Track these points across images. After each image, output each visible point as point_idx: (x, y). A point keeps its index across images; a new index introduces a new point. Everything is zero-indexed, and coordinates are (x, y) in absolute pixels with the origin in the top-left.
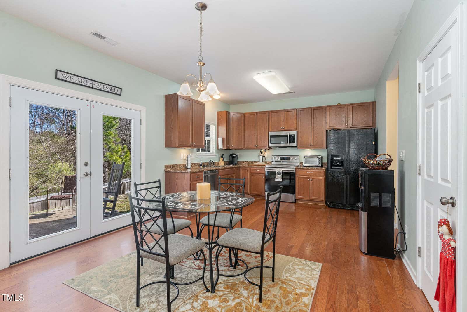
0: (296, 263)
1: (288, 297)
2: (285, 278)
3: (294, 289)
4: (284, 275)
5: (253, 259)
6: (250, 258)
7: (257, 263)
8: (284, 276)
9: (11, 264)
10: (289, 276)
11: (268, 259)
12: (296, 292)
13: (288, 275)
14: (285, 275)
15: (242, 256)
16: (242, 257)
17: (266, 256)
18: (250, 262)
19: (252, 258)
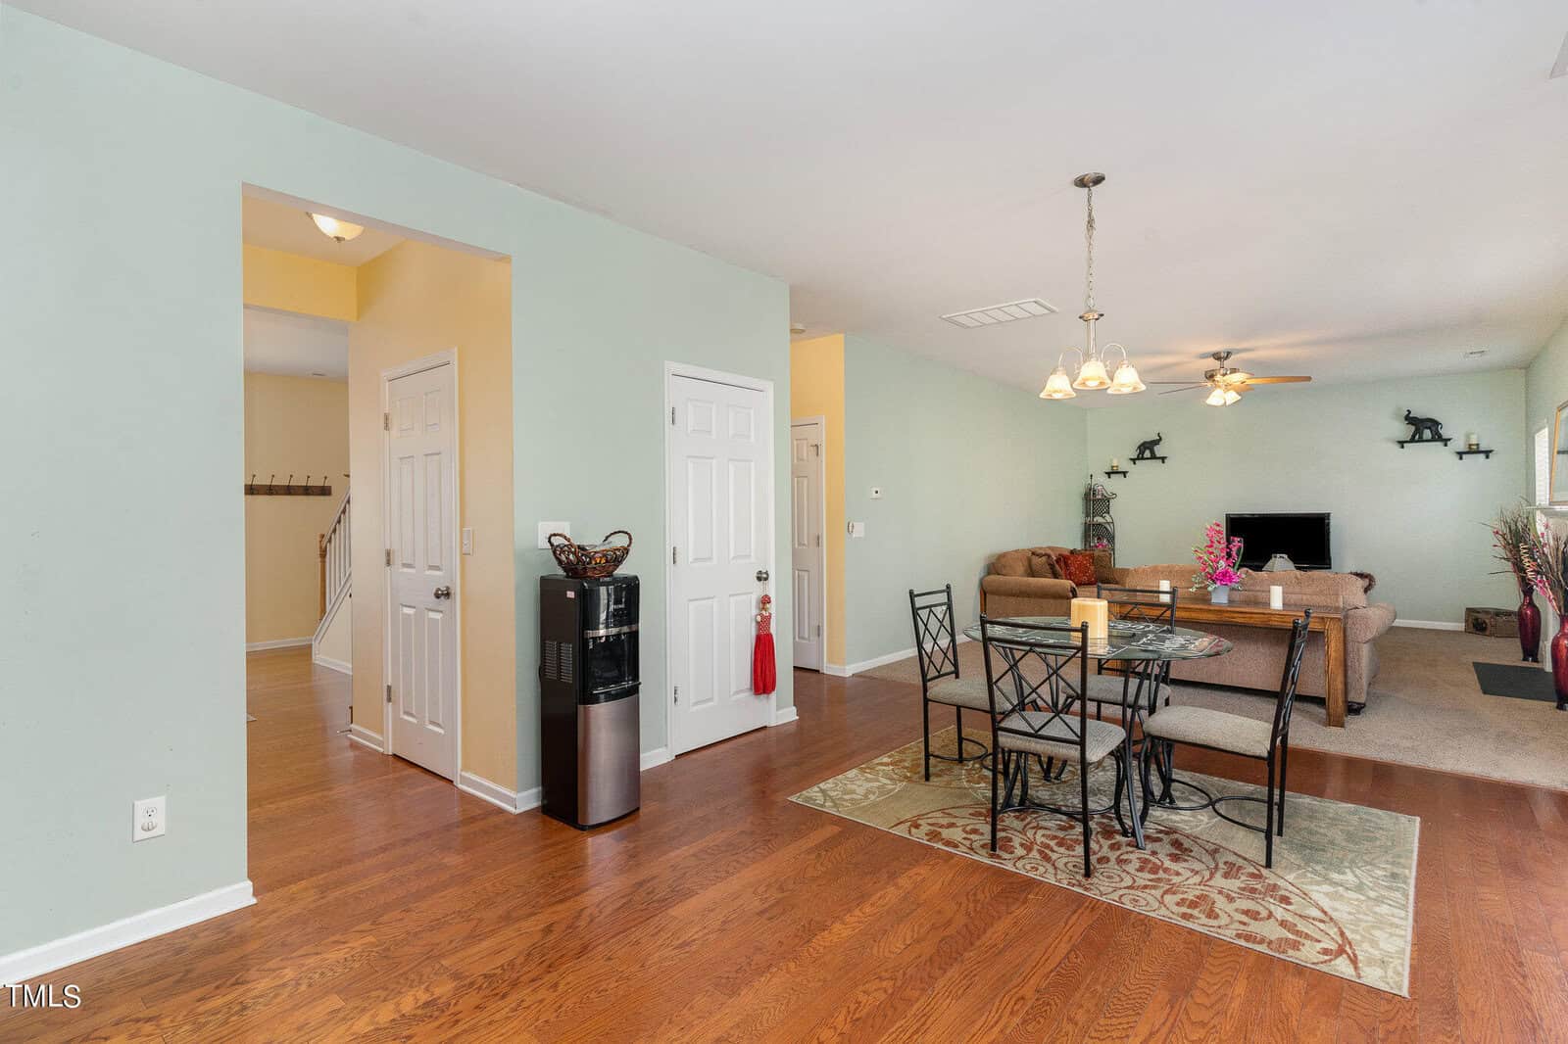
0: (849, 804)
2: (900, 783)
3: (893, 770)
4: (898, 787)
6: (968, 824)
7: (952, 812)
8: (900, 786)
10: (888, 785)
11: (919, 819)
13: (890, 787)
14: (896, 787)
17: (921, 825)
18: (969, 816)
19: (963, 825)
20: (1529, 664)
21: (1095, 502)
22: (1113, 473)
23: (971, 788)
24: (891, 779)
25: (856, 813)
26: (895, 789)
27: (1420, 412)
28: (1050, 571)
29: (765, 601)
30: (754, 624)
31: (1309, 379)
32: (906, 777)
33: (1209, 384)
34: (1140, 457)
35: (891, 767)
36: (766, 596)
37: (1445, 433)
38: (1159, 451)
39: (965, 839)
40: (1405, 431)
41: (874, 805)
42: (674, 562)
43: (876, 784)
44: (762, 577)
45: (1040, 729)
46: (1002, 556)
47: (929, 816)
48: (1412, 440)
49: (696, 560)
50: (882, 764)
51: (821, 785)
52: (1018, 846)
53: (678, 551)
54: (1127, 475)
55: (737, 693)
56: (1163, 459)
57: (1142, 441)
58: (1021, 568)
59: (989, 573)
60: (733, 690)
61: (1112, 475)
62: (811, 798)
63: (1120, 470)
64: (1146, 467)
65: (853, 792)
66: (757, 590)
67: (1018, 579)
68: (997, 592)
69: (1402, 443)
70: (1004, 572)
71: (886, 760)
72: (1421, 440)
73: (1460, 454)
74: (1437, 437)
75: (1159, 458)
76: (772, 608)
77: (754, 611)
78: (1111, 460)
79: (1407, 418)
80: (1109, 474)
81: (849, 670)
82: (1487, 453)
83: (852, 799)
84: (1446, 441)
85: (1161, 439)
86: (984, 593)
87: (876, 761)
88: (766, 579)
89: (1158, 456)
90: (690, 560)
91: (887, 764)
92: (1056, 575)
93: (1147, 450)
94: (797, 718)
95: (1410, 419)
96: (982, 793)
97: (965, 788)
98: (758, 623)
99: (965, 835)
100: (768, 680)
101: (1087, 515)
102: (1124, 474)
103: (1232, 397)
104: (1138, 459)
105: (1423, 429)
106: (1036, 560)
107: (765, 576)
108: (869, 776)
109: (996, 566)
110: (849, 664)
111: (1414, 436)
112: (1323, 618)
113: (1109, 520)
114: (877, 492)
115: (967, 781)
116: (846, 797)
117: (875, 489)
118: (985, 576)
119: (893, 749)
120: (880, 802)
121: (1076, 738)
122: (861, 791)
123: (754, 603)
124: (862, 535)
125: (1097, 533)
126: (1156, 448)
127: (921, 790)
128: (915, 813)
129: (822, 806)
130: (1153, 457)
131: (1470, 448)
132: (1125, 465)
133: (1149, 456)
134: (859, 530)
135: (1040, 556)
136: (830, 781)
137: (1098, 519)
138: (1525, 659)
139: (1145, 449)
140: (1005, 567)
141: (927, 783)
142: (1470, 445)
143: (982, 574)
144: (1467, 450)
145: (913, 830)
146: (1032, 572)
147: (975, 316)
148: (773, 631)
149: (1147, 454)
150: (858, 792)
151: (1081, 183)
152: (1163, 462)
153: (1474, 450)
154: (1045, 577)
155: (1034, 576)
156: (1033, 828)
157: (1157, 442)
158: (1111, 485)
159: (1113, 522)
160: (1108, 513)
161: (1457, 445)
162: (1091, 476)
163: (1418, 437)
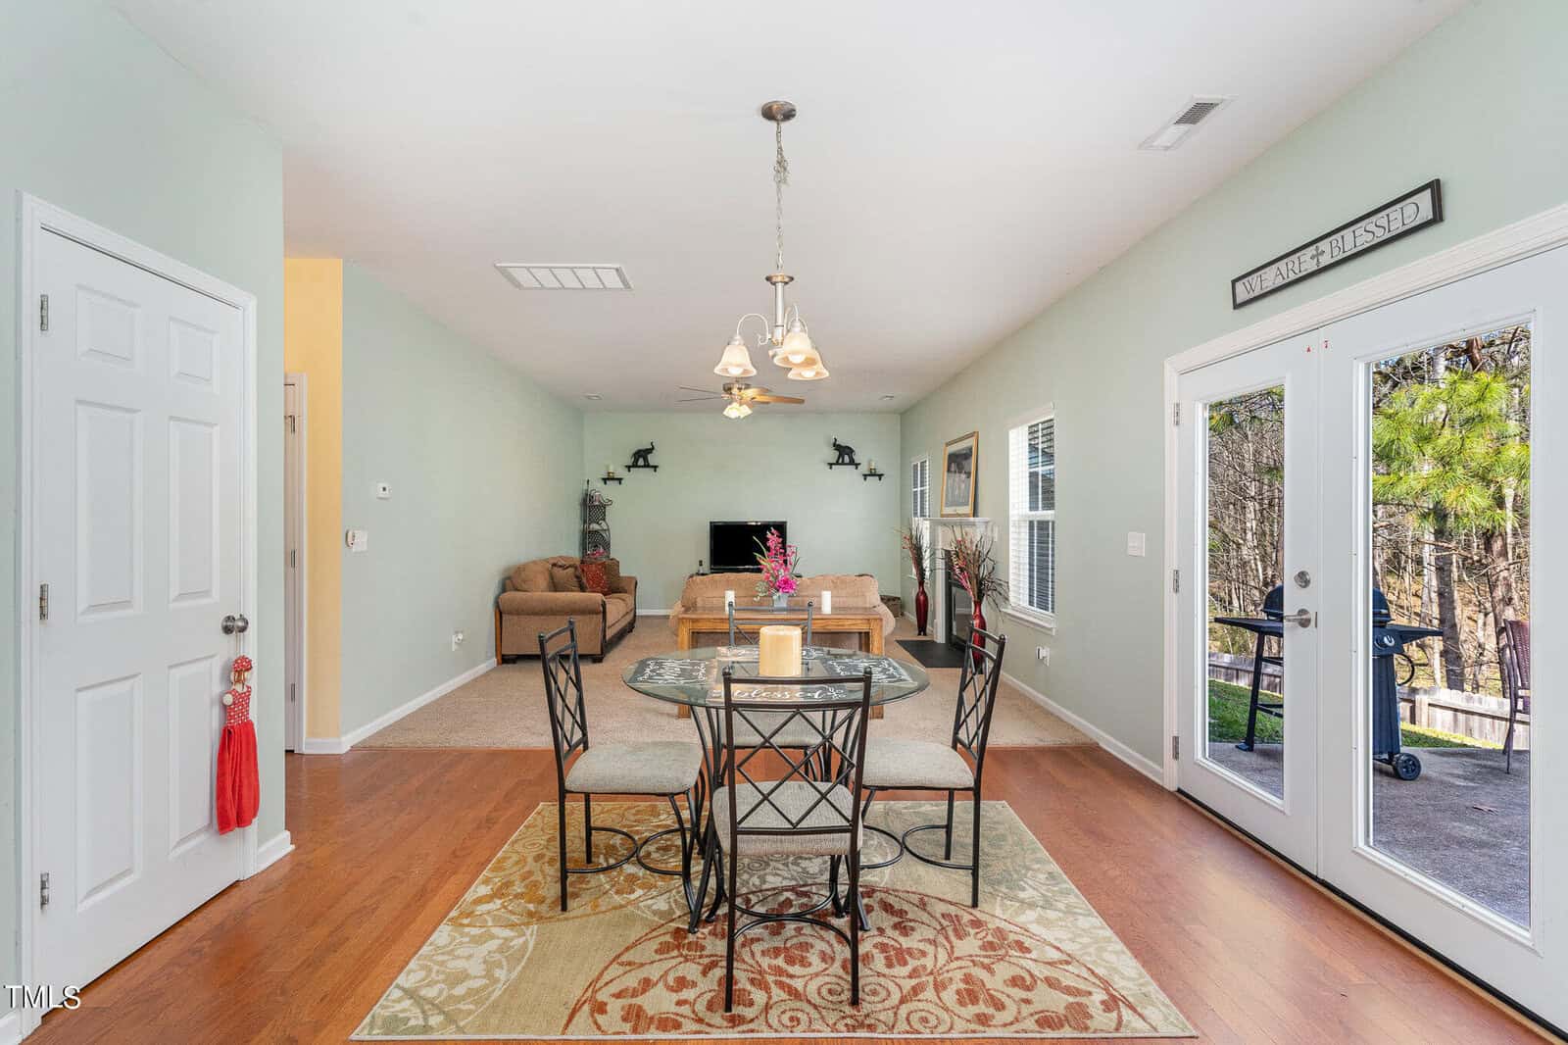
0: (472, 1007)
1: (526, 886)
2: (528, 929)
3: (505, 907)
4: (529, 938)
5: (654, 972)
6: (666, 973)
7: (631, 959)
8: (532, 935)
9: (1180, 791)
10: (512, 939)
11: (595, 992)
12: (501, 901)
13: (518, 942)
14: (527, 940)
15: (704, 973)
16: (701, 968)
17: (606, 1004)
18: (658, 957)
19: (661, 977)
20: (922, 638)
21: (592, 508)
22: (608, 479)
23: (629, 903)
24: (512, 926)
25: (494, 1021)
26: (526, 943)
27: (842, 442)
28: (577, 584)
29: (241, 667)
30: (216, 712)
31: (802, 401)
32: (531, 914)
33: (726, 396)
34: (635, 465)
35: (498, 902)
36: (244, 658)
38: (652, 459)
39: (679, 1003)
40: (833, 455)
41: (513, 990)
42: (43, 615)
43: (493, 944)
44: (232, 627)
45: (798, 823)
46: (520, 569)
47: (606, 977)
48: (837, 463)
49: (94, 608)
50: (479, 901)
51: (401, 980)
52: (749, 987)
53: (51, 594)
54: (623, 482)
55: (183, 841)
56: (655, 467)
58: (542, 581)
59: (504, 590)
60: (175, 837)
61: (608, 482)
62: (395, 1018)
63: (616, 476)
64: (640, 473)
65: (463, 977)
66: (226, 649)
67: (539, 594)
68: (519, 612)
70: (525, 587)
71: (483, 890)
72: (843, 464)
73: (865, 476)
74: (852, 462)
75: (652, 467)
76: (252, 678)
77: (217, 688)
78: (608, 467)
79: (834, 445)
80: (605, 480)
81: (343, 743)
82: (880, 476)
83: (470, 992)
85: (653, 448)
86: (500, 613)
87: (469, 896)
88: (243, 630)
89: (651, 464)
90: (81, 607)
91: (489, 899)
92: (582, 589)
93: (642, 458)
94: (293, 847)
95: (837, 447)
96: (649, 907)
97: (621, 906)
98: (225, 707)
99: (675, 997)
100: (245, 800)
101: (585, 522)
102: (620, 480)
103: (745, 411)
104: (633, 466)
105: (844, 454)
106: (559, 573)
107: (241, 624)
108: (474, 931)
109: (511, 581)
110: (346, 733)
111: (837, 461)
112: (868, 620)
113: (605, 528)
114: (384, 489)
115: (617, 892)
116: (460, 990)
117: (382, 485)
118: (499, 595)
119: (482, 865)
120: (520, 978)
121: (845, 823)
122: (476, 968)
123: (217, 672)
124: (365, 548)
125: (593, 540)
126: (649, 456)
127: (566, 930)
128: (582, 982)
129: (426, 1028)
130: (647, 465)
131: (871, 471)
132: (620, 472)
133: (642, 464)
134: (361, 540)
135: (563, 567)
136: (412, 965)
137: (595, 527)
138: (919, 634)
139: (640, 456)
140: (524, 581)
141: (566, 914)
142: (871, 469)
143: (497, 593)
144: (869, 473)
145: (600, 1019)
146: (555, 586)
147: (539, 274)
148: (253, 715)
149: (641, 462)
150: (472, 972)
151: (768, 113)
153: (873, 474)
154: (572, 591)
155: (556, 591)
156: (743, 945)
157: (650, 451)
158: (606, 492)
159: (608, 530)
160: (604, 520)
161: (864, 469)
162: (588, 481)
163: (840, 461)
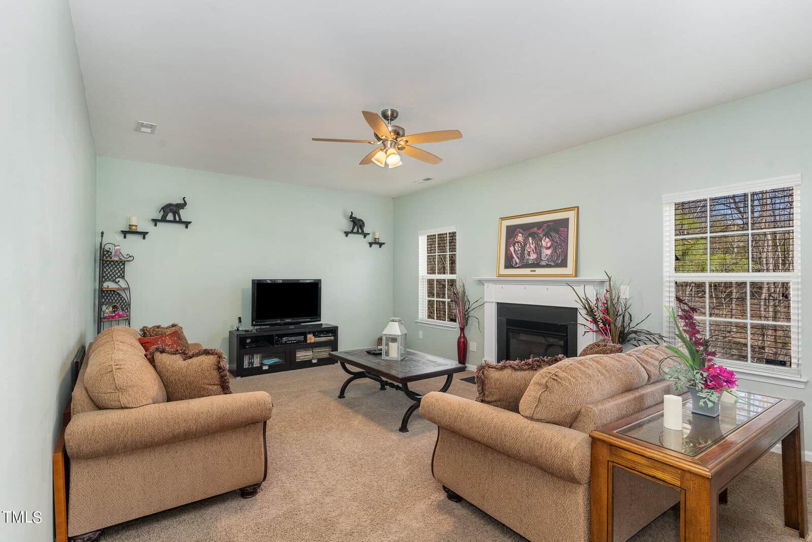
21: (108, 264)
22: (129, 232)
34: (164, 220)
37: (366, 230)
38: (184, 214)
40: (348, 226)
48: (352, 232)
54: (148, 237)
56: (187, 224)
57: (168, 203)
61: (128, 236)
63: (139, 230)
64: (168, 230)
69: (347, 234)
72: (356, 233)
73: (371, 244)
74: (362, 233)
78: (127, 219)
79: (351, 217)
80: (125, 233)
82: (381, 245)
84: (365, 235)
85: (185, 204)
89: (182, 220)
93: (172, 213)
95: (353, 218)
102: (144, 234)
104: (160, 221)
105: (357, 225)
111: (352, 230)
113: (124, 287)
125: (110, 300)
126: (181, 211)
130: (177, 221)
131: (375, 241)
132: (145, 226)
133: (172, 219)
139: (169, 211)
142: (375, 239)
144: (374, 242)
149: (170, 217)
152: (187, 227)
153: (377, 242)
157: (183, 205)
158: (126, 246)
159: (129, 288)
160: (123, 277)
161: (370, 238)
162: (102, 233)
163: (355, 230)
